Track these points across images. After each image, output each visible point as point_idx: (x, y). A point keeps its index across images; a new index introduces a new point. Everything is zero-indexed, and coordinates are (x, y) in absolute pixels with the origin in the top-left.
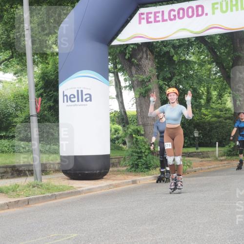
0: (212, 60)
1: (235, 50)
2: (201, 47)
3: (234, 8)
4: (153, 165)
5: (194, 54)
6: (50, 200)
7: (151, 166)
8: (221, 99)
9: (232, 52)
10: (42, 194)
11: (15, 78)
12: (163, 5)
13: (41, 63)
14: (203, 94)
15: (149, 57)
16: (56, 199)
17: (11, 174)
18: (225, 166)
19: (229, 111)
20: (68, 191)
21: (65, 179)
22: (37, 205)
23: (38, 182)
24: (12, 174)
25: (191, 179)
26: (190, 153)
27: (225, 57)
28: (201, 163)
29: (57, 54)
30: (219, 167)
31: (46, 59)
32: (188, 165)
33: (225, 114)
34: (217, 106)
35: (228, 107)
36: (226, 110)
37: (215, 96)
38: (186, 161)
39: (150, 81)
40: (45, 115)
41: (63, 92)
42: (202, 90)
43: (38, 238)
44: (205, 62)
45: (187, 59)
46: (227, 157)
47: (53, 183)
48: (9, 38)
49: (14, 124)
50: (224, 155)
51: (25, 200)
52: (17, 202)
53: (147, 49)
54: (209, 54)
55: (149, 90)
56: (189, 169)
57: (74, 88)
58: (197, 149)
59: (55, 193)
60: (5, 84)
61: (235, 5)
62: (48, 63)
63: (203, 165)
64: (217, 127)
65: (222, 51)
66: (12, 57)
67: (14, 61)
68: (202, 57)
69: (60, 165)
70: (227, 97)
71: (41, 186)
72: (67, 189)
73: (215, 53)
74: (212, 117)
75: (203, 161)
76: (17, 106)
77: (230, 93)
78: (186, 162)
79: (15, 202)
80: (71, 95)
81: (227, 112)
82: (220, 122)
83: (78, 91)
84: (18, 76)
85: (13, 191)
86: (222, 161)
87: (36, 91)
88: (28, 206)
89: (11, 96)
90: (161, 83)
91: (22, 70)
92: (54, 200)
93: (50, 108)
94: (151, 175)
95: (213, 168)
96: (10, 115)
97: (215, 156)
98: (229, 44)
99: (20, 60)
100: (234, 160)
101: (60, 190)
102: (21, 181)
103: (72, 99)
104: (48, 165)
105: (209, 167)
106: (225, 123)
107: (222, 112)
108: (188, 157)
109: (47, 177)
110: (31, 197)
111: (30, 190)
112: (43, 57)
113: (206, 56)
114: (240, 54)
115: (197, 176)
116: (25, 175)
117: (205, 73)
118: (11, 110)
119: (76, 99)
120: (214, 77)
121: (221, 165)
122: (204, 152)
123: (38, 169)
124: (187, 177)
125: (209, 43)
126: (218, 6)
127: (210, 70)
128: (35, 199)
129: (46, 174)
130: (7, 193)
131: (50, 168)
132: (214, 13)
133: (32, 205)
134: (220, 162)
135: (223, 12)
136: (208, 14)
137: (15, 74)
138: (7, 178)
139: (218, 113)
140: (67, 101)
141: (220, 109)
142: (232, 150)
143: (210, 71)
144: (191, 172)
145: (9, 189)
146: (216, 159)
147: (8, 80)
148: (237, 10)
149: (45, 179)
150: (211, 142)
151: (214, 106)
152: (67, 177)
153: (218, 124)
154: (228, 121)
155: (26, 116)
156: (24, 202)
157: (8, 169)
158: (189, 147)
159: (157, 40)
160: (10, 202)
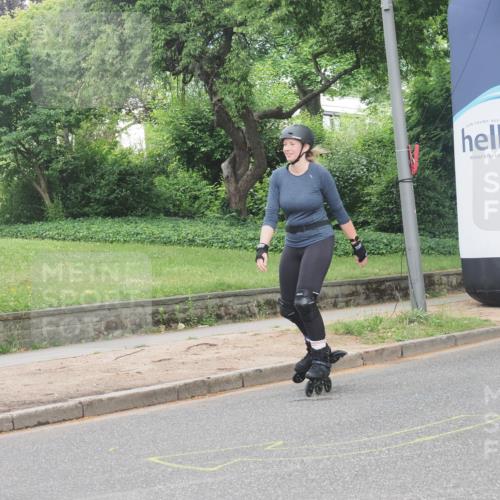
6: (445, 348)
10: (428, 335)
11: (363, 106)
13: (415, 73)
16: (456, 345)
17: (363, 296)
20: (481, 330)
21: (472, 304)
22: (419, 357)
23: (419, 312)
24: (367, 297)
29: (447, 54)
31: (425, 64)
40: (426, 179)
41: (463, 130)
43: (428, 422)
47: (448, 313)
48: (351, 28)
49: (367, 198)
51: (396, 347)
52: (380, 353)
57: (484, 121)
59: (455, 334)
60: (343, 120)
62: (428, 74)
66: (357, 66)
67: (361, 74)
69: (460, 278)
71: (426, 319)
72: (479, 325)
76: (370, 163)
79: (376, 351)
80: (478, 137)
83: (492, 127)
84: (370, 103)
85: (371, 331)
87: (408, 131)
88: (402, 359)
89: (357, 142)
91: (377, 91)
92: (452, 347)
93: (436, 163)
96: (358, 180)
99: (373, 71)
101: (463, 327)
102: (386, 311)
103: (481, 145)
104: (436, 278)
109: (436, 301)
110: (407, 342)
111: (405, 328)
112: (417, 62)
116: (393, 299)
118: (359, 171)
119: (489, 143)
123: (417, 287)
128: (415, 346)
129: (434, 296)
130: (360, 334)
131: (441, 284)
133: (410, 358)
137: (364, 98)
138: (358, 305)
140: (471, 149)
145: (363, 327)
147: (351, 112)
149: (433, 307)
152: (475, 301)
155: (389, 182)
156: (393, 351)
157: (359, 287)
160: (367, 352)
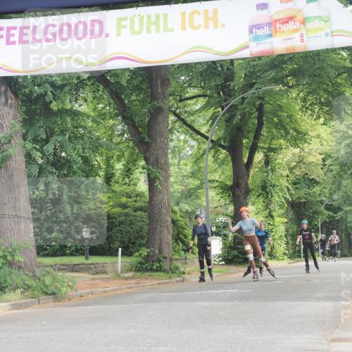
0: (116, 111)
1: (153, 97)
2: (98, 90)
3: (153, 28)
4: (11, 286)
5: (86, 101)
7: (7, 286)
8: (129, 178)
9: (149, 101)
12: (37, 16)
14: (100, 167)
15: (9, 101)
18: (131, 288)
19: (141, 197)
25: (74, 309)
26: (74, 265)
27: (137, 108)
28: (92, 282)
30: (122, 289)
32: (69, 286)
33: (135, 201)
34: (122, 188)
35: (139, 190)
36: (137, 196)
37: (120, 172)
38: (67, 278)
39: (10, 142)
42: (98, 160)
44: (105, 114)
45: (74, 108)
46: (136, 273)
50: (131, 270)
53: (6, 89)
54: (112, 102)
55: (8, 157)
56: (70, 293)
58: (87, 259)
61: (154, 23)
63: (95, 286)
64: (121, 223)
65: (134, 98)
68: (101, 106)
70: (138, 175)
73: (121, 100)
74: (113, 207)
75: (97, 279)
77: (143, 168)
78: (65, 280)
81: (139, 198)
82: (126, 215)
86: (126, 279)
90: (29, 145)
94: (6, 302)
95: (111, 291)
97: (116, 272)
98: (144, 87)
100: (146, 279)
105: (105, 289)
106: (134, 216)
107: (130, 198)
108: (72, 271)
113: (106, 106)
114: (161, 103)
115: (84, 305)
117: (104, 133)
120: (118, 140)
121: (124, 287)
122: (98, 264)
124: (66, 306)
125: (112, 84)
126: (127, 23)
127: (112, 128)
132: (119, 34)
134: (124, 281)
135: (134, 33)
136: (110, 36)
139: (124, 200)
141: (126, 193)
142: (144, 262)
143: (113, 131)
144: (73, 297)
146: (118, 276)
148: (158, 31)
150: (110, 248)
151: (116, 188)
153: (123, 218)
154: (139, 213)
158: (74, 255)
159: (24, 74)
